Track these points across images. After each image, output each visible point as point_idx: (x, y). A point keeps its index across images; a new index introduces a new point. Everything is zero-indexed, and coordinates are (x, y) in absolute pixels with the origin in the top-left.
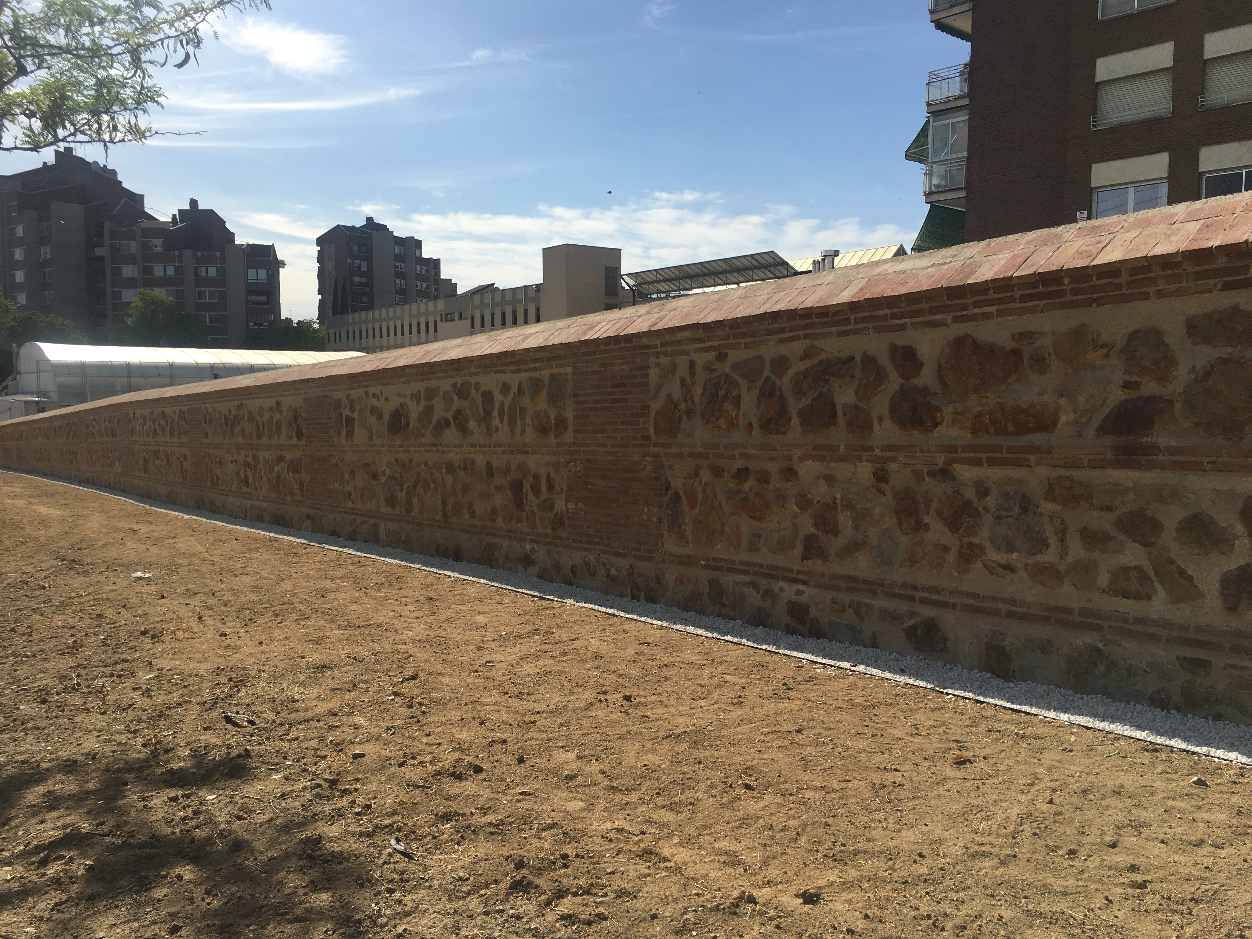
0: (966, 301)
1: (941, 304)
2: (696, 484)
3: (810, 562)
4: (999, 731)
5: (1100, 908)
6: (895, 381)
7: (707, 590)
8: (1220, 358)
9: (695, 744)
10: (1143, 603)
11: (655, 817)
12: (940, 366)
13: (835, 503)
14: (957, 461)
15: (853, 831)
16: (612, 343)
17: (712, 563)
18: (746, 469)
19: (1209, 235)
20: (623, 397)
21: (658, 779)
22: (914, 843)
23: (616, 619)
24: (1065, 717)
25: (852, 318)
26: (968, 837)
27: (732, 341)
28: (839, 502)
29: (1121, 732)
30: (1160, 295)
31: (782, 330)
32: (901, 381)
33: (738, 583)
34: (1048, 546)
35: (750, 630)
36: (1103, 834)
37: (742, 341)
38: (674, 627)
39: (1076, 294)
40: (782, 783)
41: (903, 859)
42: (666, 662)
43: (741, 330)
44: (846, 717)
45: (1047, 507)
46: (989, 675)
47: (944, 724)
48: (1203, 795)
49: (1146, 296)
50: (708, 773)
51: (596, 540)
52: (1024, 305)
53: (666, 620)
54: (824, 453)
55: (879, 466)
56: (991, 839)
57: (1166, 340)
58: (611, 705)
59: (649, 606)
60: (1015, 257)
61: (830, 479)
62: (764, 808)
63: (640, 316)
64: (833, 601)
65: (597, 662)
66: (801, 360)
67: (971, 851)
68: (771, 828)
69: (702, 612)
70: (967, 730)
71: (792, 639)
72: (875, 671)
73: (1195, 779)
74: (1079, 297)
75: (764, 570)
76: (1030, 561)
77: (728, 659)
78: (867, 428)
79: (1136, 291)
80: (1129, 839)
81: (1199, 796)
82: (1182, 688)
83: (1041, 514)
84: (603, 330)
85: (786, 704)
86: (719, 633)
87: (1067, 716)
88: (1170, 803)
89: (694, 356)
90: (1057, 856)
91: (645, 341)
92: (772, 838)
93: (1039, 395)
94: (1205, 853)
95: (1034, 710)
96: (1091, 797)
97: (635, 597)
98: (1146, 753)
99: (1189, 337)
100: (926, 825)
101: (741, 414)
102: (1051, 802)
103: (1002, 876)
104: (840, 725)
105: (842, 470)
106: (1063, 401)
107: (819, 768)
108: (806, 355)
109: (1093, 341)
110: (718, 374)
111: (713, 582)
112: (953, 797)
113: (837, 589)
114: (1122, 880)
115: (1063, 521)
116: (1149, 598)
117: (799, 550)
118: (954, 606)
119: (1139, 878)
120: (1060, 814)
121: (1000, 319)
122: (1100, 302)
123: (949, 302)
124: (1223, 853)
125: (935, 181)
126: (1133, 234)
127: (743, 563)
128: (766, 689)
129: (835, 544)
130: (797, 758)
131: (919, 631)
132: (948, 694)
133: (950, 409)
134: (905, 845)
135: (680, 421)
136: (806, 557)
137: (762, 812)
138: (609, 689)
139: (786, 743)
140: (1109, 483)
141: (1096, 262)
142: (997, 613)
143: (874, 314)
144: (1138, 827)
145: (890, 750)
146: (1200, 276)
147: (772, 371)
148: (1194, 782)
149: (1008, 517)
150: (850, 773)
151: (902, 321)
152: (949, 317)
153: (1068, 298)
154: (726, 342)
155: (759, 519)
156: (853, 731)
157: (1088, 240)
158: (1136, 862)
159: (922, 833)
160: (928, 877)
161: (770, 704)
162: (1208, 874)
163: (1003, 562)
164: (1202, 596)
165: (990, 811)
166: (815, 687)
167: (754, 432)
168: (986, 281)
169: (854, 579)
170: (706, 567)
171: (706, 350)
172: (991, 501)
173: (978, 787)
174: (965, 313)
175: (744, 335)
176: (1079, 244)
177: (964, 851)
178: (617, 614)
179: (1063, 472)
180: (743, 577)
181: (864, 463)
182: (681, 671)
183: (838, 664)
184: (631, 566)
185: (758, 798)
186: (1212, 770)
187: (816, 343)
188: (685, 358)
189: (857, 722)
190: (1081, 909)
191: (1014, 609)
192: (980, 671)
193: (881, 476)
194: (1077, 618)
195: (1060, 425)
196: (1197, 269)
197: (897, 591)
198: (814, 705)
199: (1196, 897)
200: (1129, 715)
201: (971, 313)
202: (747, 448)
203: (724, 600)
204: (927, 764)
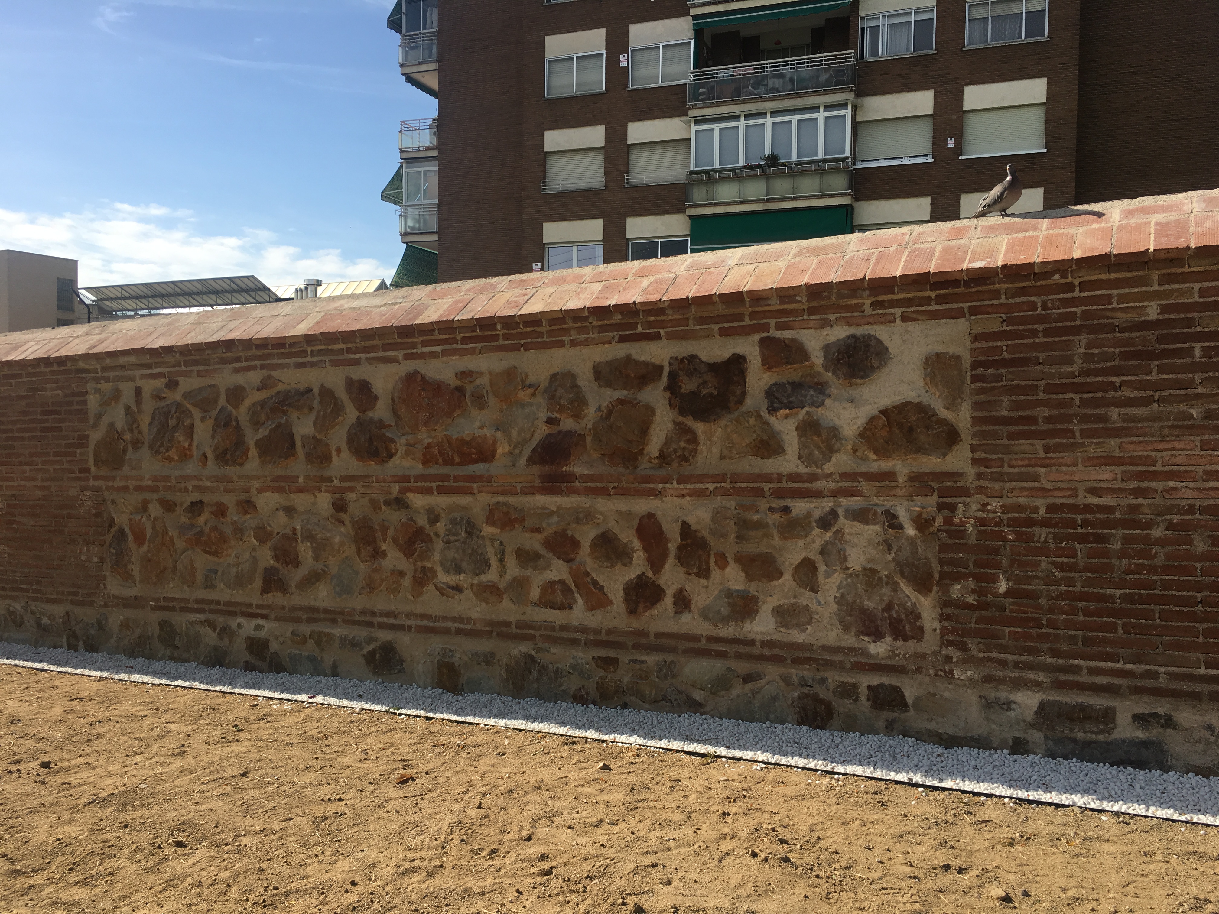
0: (415, 340)
1: (392, 341)
2: (144, 520)
3: (270, 595)
4: (443, 745)
5: (511, 902)
6: (351, 414)
7: (157, 632)
8: (618, 399)
9: (123, 807)
10: (566, 612)
11: (64, 897)
12: (393, 400)
13: (295, 534)
14: (410, 490)
15: (288, 871)
16: (42, 365)
17: (162, 603)
18: (201, 501)
19: (607, 295)
20: (57, 425)
21: (73, 853)
22: (348, 872)
23: (44, 675)
24: (502, 722)
25: (309, 350)
26: (401, 855)
27: (183, 368)
28: (299, 534)
29: (547, 731)
30: (574, 343)
31: (238, 360)
32: (358, 414)
33: (192, 623)
34: (489, 566)
35: (205, 671)
36: (521, 828)
37: (195, 368)
38: (116, 677)
39: (508, 339)
40: (219, 833)
41: (334, 891)
42: (100, 718)
43: (193, 357)
44: (297, 752)
45: (488, 530)
46: (441, 690)
47: (393, 745)
48: (606, 779)
49: (562, 344)
50: (135, 836)
51: (24, 586)
52: (465, 346)
53: (107, 670)
54: (283, 484)
55: (337, 496)
56: (423, 853)
57: (580, 383)
58: (25, 776)
59: (88, 656)
60: (457, 302)
61: (290, 511)
62: (194, 864)
63: (78, 337)
64: (294, 633)
65: (13, 728)
66: (258, 390)
67: (402, 869)
68: (200, 884)
69: (151, 656)
70: (414, 748)
71: (250, 676)
72: (333, 701)
73: (601, 764)
74: (510, 342)
75: (221, 607)
76: (475, 582)
77: (174, 706)
78: (325, 459)
79: (554, 339)
80: (543, 830)
81: (602, 780)
82: (598, 683)
83: (483, 537)
84: (30, 351)
85: (235, 748)
86: (168, 678)
87: (504, 721)
88: (580, 790)
89: (140, 383)
90: (479, 859)
91: (82, 365)
92: (199, 895)
93: (479, 428)
94: (602, 832)
95: (476, 720)
96: (516, 795)
97: (72, 647)
98: (566, 747)
99: (595, 380)
100: (362, 851)
101: (195, 444)
102: (480, 807)
103: (427, 888)
104: (289, 761)
105: (301, 501)
106: (499, 434)
107: (261, 810)
108: (263, 386)
109: (522, 381)
110: (169, 402)
111: (163, 624)
112: (392, 818)
113: (298, 620)
114: (533, 870)
115: (501, 542)
116: (571, 608)
117: (258, 583)
118: (410, 627)
119: (546, 865)
120: (487, 816)
121: (445, 359)
122: (527, 347)
123: (399, 340)
124: (616, 829)
125: (410, 223)
126: (552, 289)
127: (198, 601)
128: (214, 734)
129: (296, 576)
130: (238, 804)
131: (378, 656)
132: (400, 714)
133: (403, 440)
134: (339, 876)
135: (125, 451)
136: (265, 590)
137: (191, 870)
138: (25, 756)
139: (228, 789)
140: (538, 508)
141: (523, 312)
142: (446, 631)
143: (330, 348)
144: (550, 817)
145: (336, 780)
146: (603, 329)
147: (228, 401)
148: (601, 768)
149: (456, 541)
150: (293, 811)
151: (357, 356)
152: (400, 354)
153: (501, 342)
154: (177, 369)
155: (216, 554)
156: (301, 766)
157: (518, 292)
158: (546, 851)
159: (358, 860)
160: (356, 905)
161: (216, 749)
162: (603, 851)
163: (452, 583)
164: (611, 603)
165: (425, 825)
166: (268, 725)
167: (210, 463)
168: (432, 323)
169: (314, 609)
170: (157, 608)
171: (154, 376)
172: (441, 526)
173: (417, 804)
174: (415, 351)
175: (196, 363)
176: (509, 295)
177: (396, 870)
178: (47, 668)
179: (501, 499)
180: (198, 615)
181: (323, 494)
182: (117, 725)
183: (295, 697)
184: (67, 613)
185: (190, 854)
186: (615, 754)
187: (274, 373)
188: (131, 384)
189: (307, 755)
190: (495, 906)
191: (462, 626)
192: (433, 688)
193: (340, 506)
194: (515, 630)
195: (497, 456)
196: (600, 323)
197: (357, 618)
198: (264, 744)
199: (591, 874)
200: (556, 713)
201: (419, 351)
202: (201, 480)
203: (176, 642)
204: (371, 788)
